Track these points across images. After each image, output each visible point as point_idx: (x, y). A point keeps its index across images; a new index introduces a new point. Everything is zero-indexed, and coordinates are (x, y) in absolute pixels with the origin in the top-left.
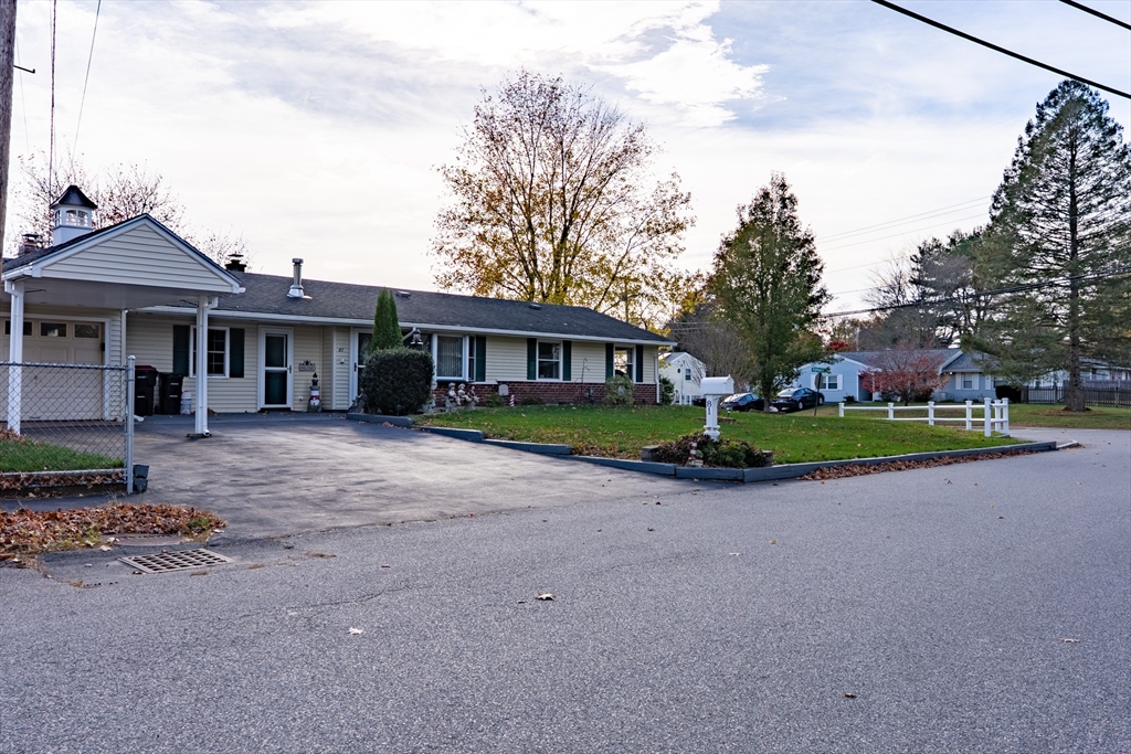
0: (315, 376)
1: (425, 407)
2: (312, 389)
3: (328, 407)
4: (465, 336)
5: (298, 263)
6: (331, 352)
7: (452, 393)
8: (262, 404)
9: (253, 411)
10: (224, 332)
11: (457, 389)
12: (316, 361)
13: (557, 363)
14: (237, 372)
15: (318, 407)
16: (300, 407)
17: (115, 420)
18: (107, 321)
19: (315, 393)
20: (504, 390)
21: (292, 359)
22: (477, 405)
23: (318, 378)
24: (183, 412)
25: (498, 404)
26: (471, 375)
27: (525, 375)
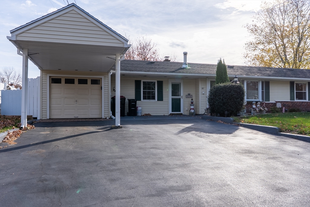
0: (192, 100)
1: (241, 113)
2: (191, 105)
3: (198, 113)
4: (259, 81)
5: (185, 54)
6: (199, 89)
7: (254, 106)
8: (170, 112)
9: (167, 115)
10: (155, 82)
11: (256, 105)
12: (193, 93)
13: (305, 93)
14: (160, 98)
15: (193, 113)
16: (187, 113)
17: (106, 118)
18: (103, 77)
19: (192, 107)
20: (279, 105)
21: (183, 92)
22: (266, 112)
23: (193, 101)
24: (138, 115)
25: (277, 112)
26: (263, 99)
27: (290, 98)
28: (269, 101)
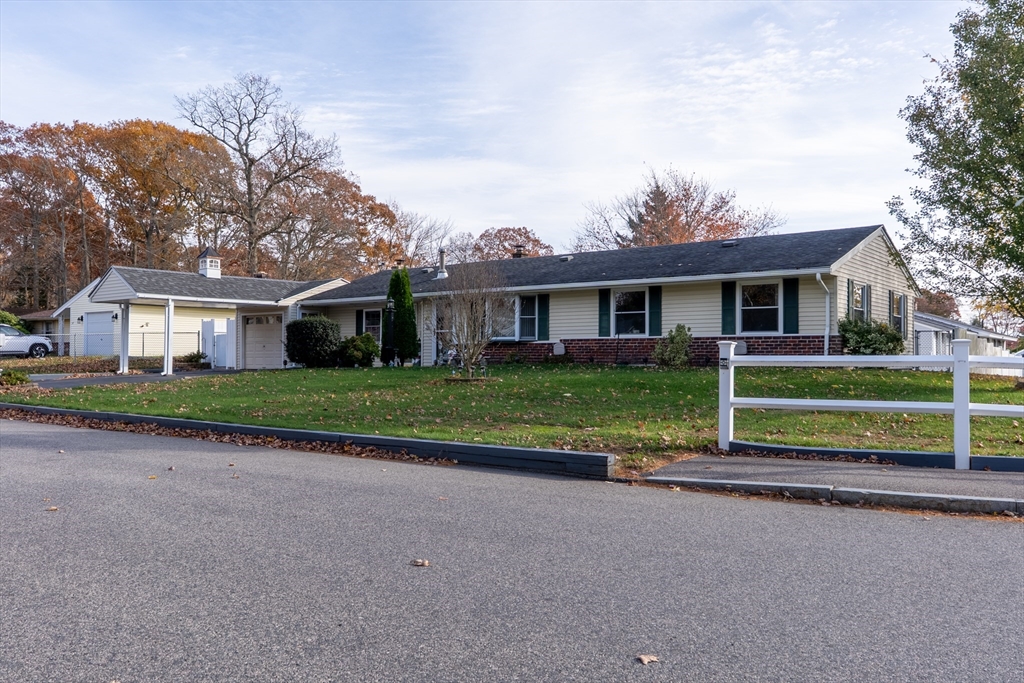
13: (645, 315)
20: (559, 350)
27: (597, 331)
28: (548, 339)
